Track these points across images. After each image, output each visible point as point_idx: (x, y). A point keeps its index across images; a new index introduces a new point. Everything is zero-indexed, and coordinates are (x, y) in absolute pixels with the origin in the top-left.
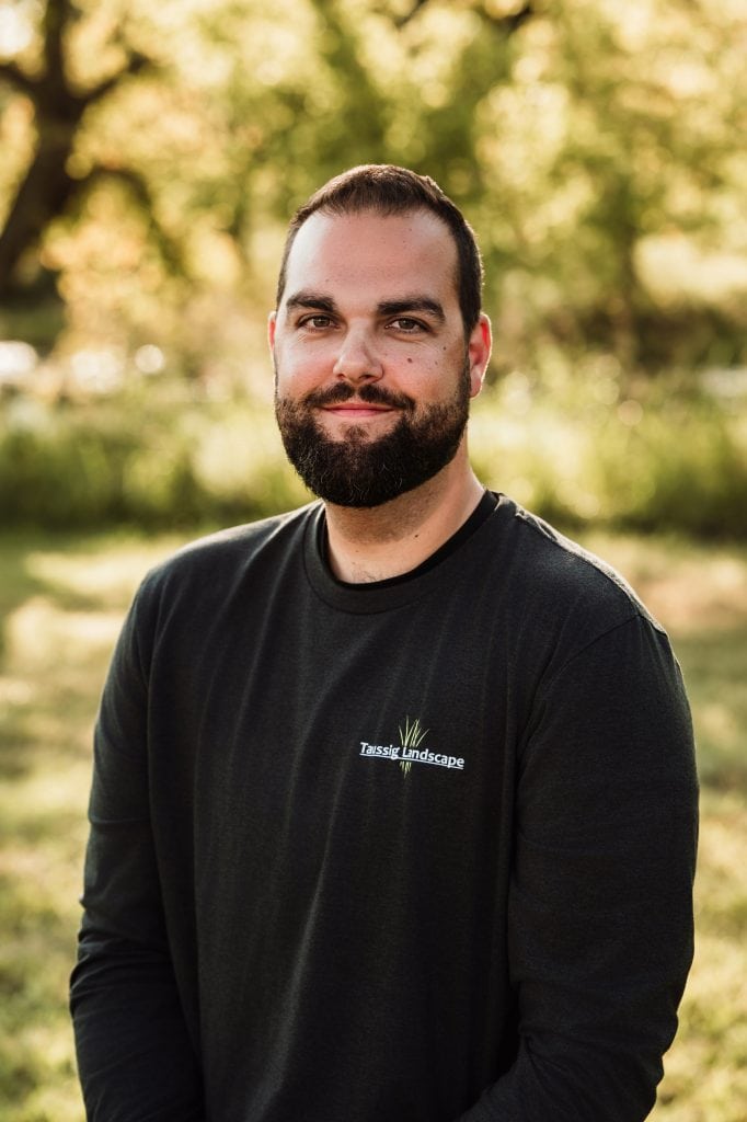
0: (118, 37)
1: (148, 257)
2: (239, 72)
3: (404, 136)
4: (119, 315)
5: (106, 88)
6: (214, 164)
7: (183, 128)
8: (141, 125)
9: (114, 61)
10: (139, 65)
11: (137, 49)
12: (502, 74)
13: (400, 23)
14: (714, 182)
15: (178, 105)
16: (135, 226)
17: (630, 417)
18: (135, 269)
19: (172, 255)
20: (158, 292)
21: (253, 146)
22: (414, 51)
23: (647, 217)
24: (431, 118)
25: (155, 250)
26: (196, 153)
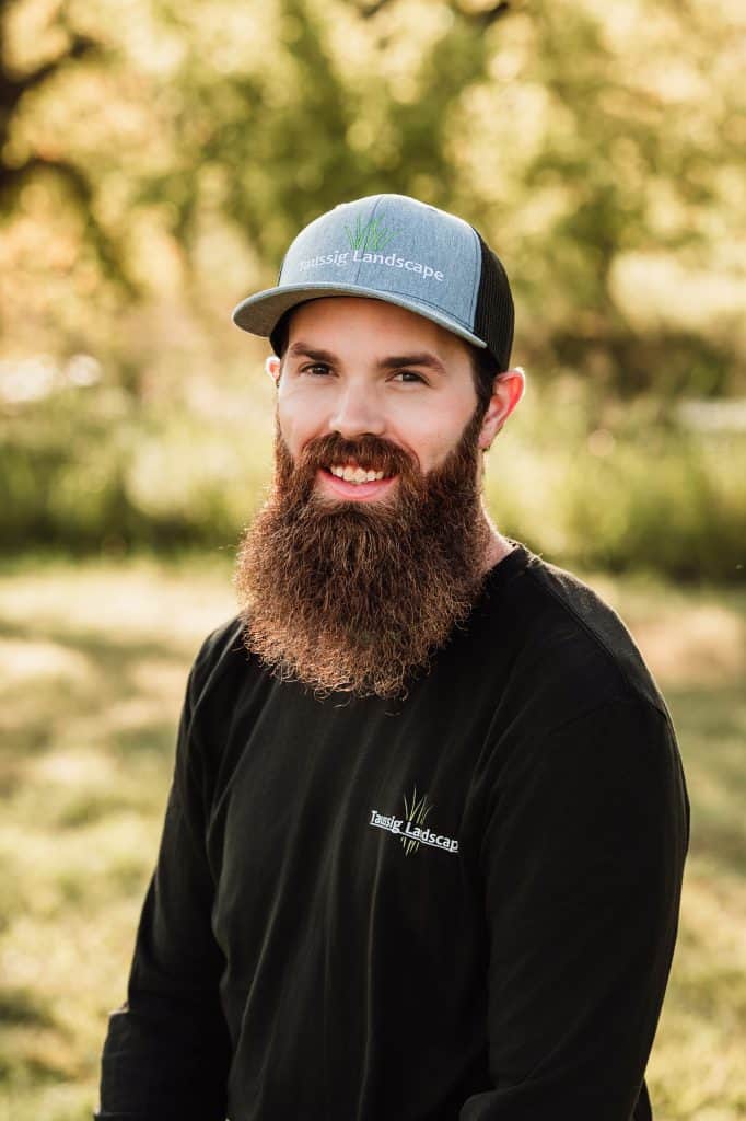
0: (60, 19)
1: (83, 257)
2: (193, 60)
3: (368, 135)
4: (49, 320)
5: (44, 73)
6: (160, 158)
7: (126, 119)
8: (82, 115)
9: (54, 44)
10: (83, 49)
11: (80, 33)
12: (477, 71)
13: (368, 13)
14: (701, 197)
15: (124, 94)
16: (72, 223)
17: (603, 447)
18: (70, 271)
19: (109, 255)
20: (92, 297)
21: (202, 141)
22: (383, 44)
23: (628, 232)
24: (398, 114)
25: (92, 250)
26: (140, 146)
